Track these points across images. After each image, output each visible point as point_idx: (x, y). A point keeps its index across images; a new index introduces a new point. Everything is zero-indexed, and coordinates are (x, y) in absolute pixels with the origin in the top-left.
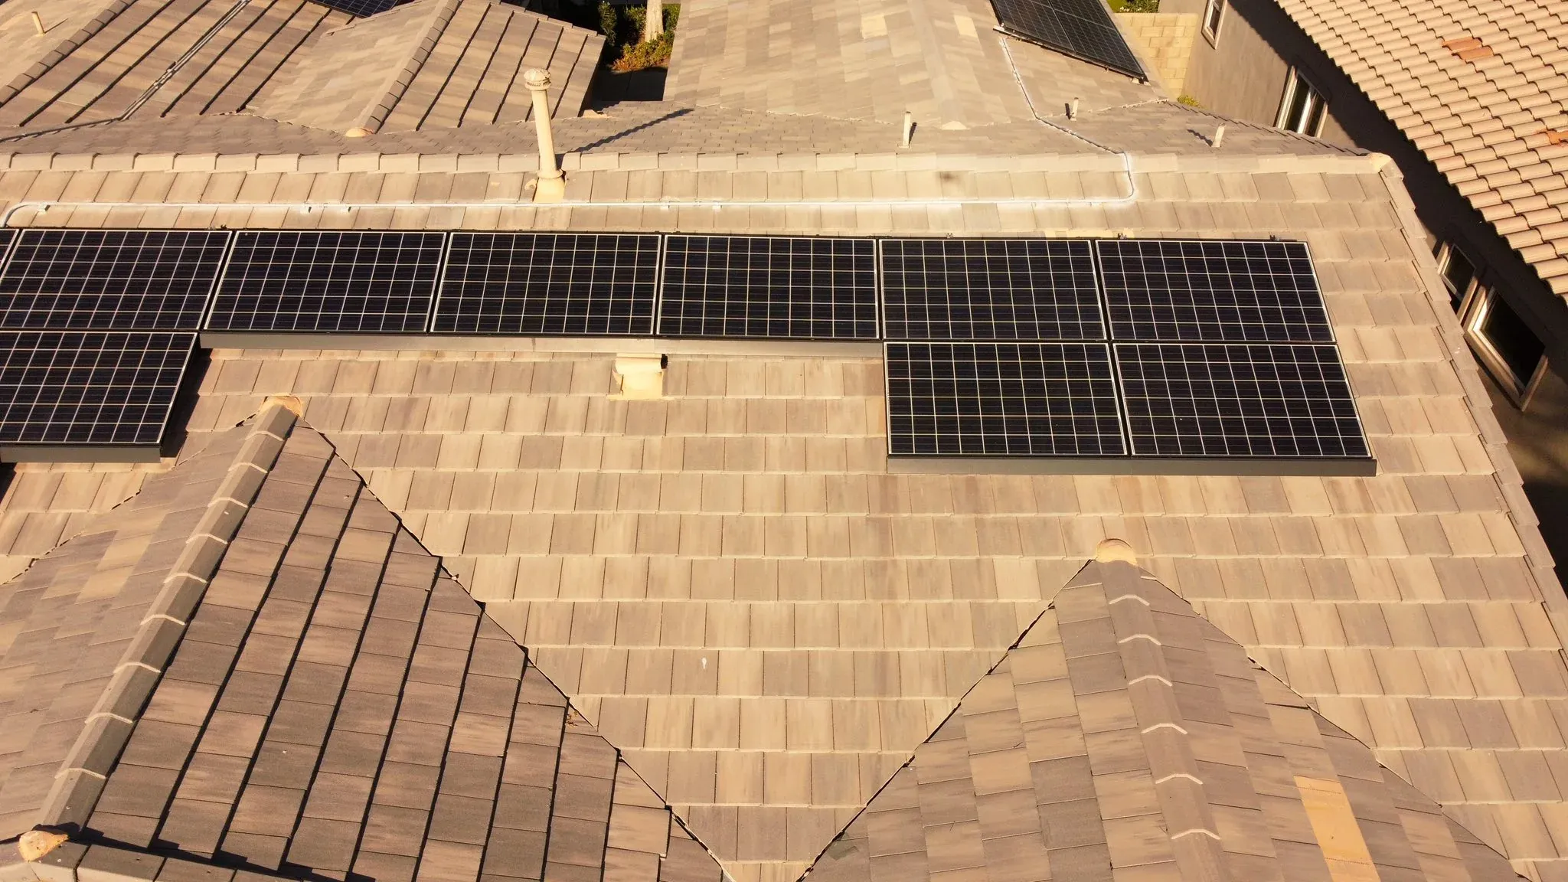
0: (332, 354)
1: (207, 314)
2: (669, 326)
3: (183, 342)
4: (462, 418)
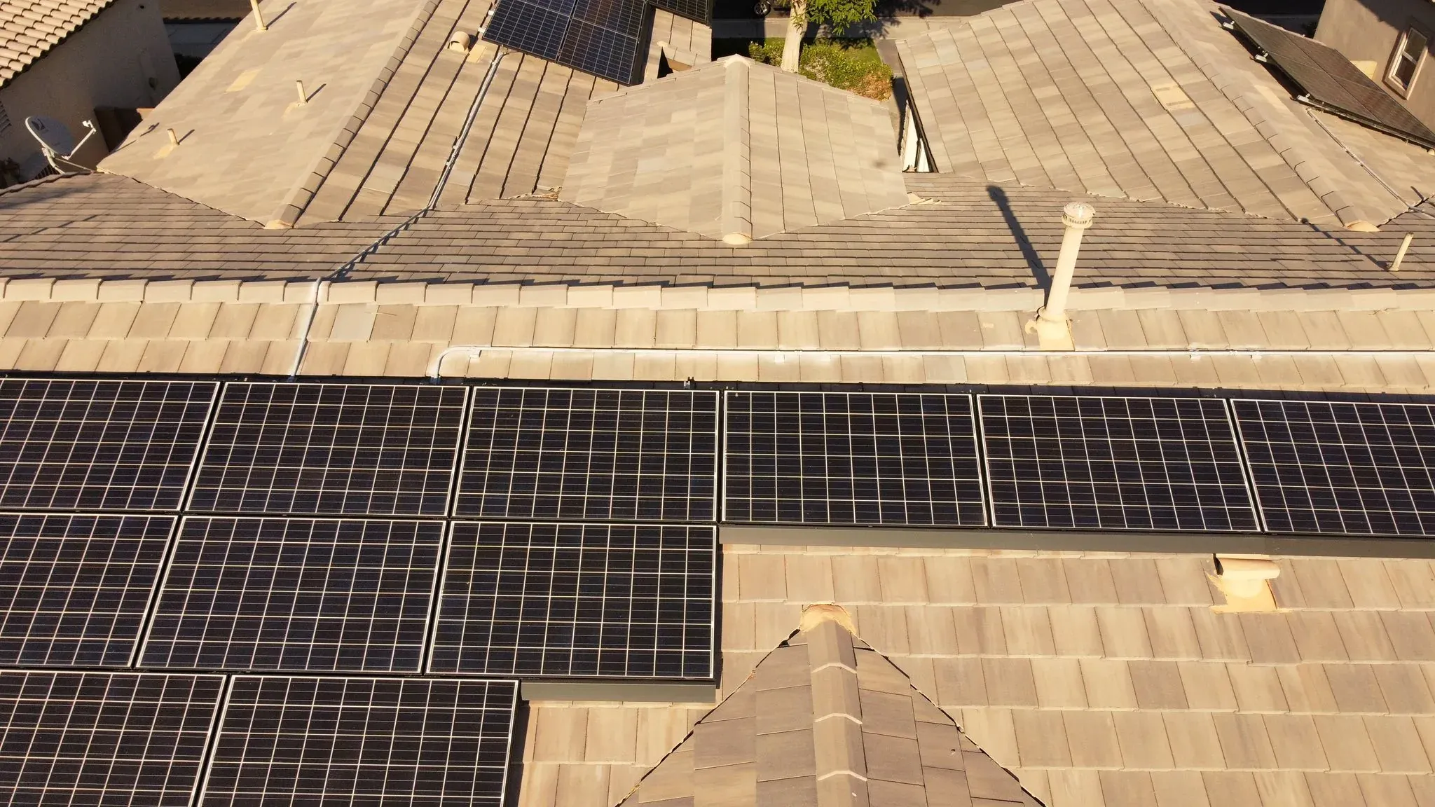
1: (720, 500)
2: (1276, 520)
3: (702, 538)
4: (1048, 638)
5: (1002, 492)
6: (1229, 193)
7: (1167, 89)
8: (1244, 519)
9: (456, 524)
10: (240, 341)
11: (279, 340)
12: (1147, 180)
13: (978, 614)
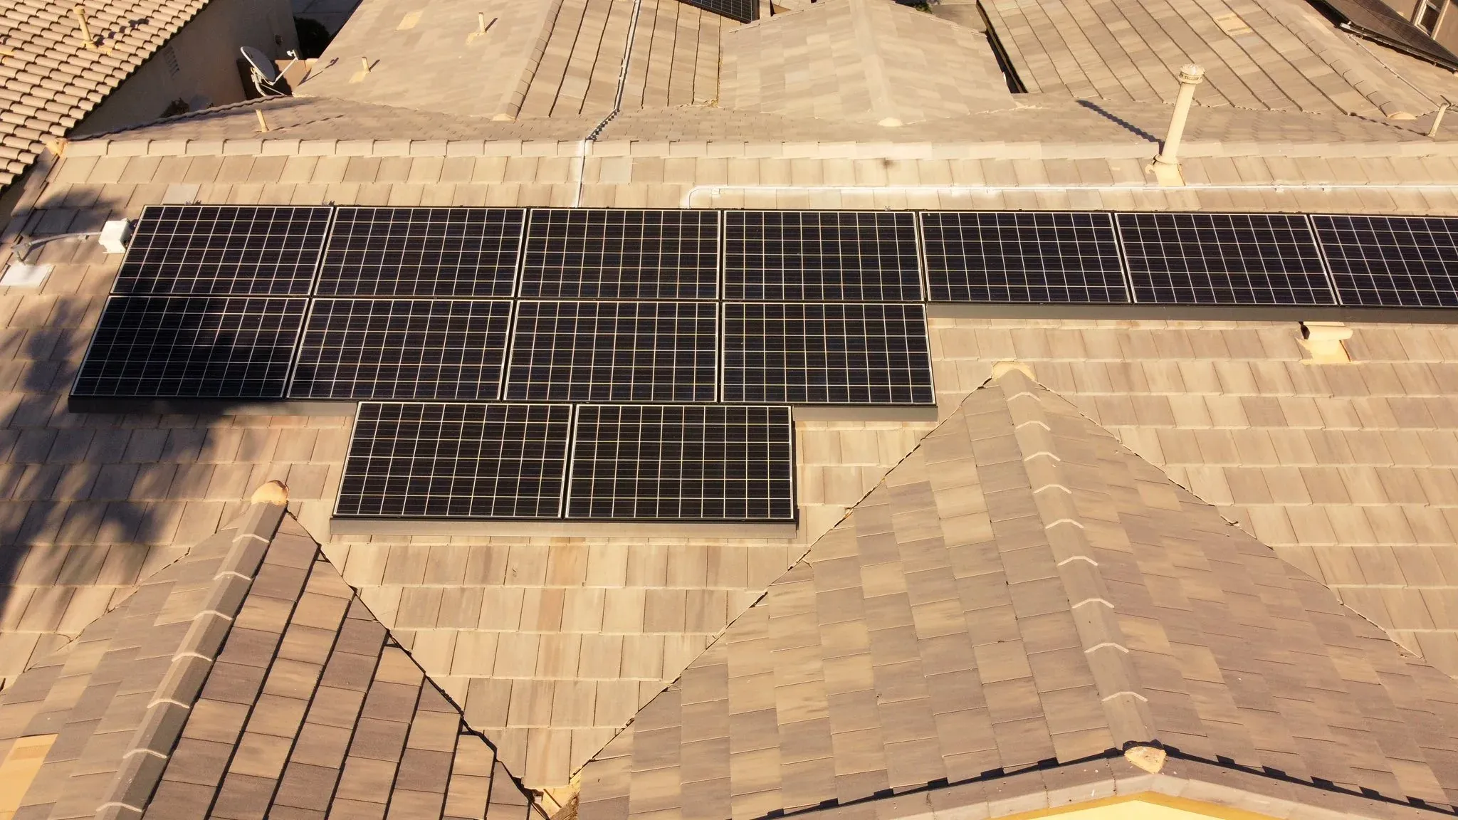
0: (1038, 323)
1: (925, 288)
2: (1349, 297)
3: (917, 312)
4: (1179, 381)
5: (1139, 280)
6: (1288, 97)
7: (1228, 18)
8: (1325, 297)
9: (726, 305)
10: (529, 184)
11: (560, 182)
12: (1215, 91)
13: (1125, 368)
